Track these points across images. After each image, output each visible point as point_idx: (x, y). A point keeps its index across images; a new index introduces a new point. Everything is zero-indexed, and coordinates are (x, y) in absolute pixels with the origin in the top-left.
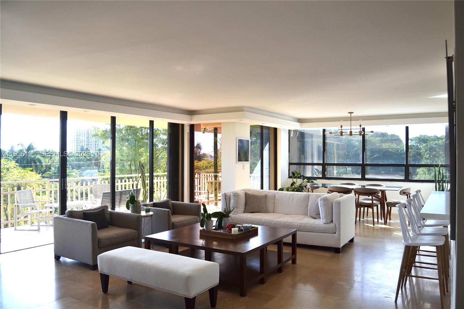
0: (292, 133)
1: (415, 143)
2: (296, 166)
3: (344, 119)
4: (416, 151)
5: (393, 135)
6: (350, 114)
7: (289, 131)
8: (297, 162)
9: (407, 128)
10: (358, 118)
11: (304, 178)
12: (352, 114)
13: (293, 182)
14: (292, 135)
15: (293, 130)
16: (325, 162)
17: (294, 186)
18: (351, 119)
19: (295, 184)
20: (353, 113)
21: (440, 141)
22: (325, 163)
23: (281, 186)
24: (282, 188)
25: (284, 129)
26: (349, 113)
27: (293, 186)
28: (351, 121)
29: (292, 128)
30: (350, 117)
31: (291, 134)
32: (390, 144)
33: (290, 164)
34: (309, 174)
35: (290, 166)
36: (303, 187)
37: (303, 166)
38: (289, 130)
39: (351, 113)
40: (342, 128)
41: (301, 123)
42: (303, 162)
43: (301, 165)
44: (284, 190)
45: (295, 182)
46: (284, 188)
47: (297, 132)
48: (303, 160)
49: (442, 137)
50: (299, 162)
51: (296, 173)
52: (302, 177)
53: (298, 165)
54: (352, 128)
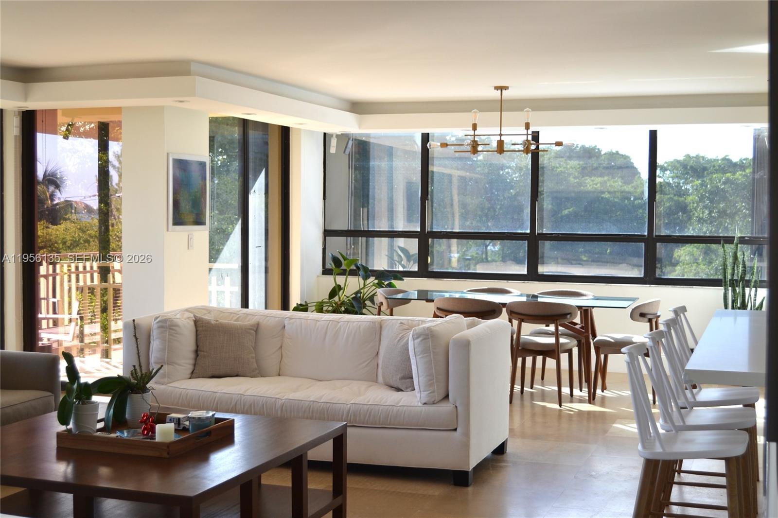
0: (334, 142)
1: (673, 178)
3: (483, 105)
4: (676, 198)
5: (614, 153)
6: (499, 91)
7: (326, 137)
8: (346, 229)
9: (653, 135)
10: (520, 105)
11: (368, 273)
12: (503, 91)
13: (334, 285)
14: (333, 150)
15: (337, 136)
16: (428, 229)
17: (337, 297)
18: (501, 106)
19: (342, 291)
20: (506, 88)
21: (739, 174)
22: (428, 232)
23: (301, 297)
24: (304, 304)
25: (311, 133)
26: (497, 88)
27: (336, 299)
28: (501, 111)
29: (335, 129)
30: (498, 101)
31: (332, 145)
32: (606, 178)
33: (327, 233)
34: (381, 263)
35: (327, 238)
36: (365, 300)
38: (325, 134)
39: (501, 88)
40: (476, 131)
41: (360, 114)
42: (363, 228)
43: (359, 237)
44: (309, 308)
45: (342, 286)
46: (309, 305)
47: (349, 139)
48: (366, 222)
49: (744, 162)
50: (352, 229)
51: (345, 260)
52: (362, 270)
53: (350, 237)
54: (503, 133)
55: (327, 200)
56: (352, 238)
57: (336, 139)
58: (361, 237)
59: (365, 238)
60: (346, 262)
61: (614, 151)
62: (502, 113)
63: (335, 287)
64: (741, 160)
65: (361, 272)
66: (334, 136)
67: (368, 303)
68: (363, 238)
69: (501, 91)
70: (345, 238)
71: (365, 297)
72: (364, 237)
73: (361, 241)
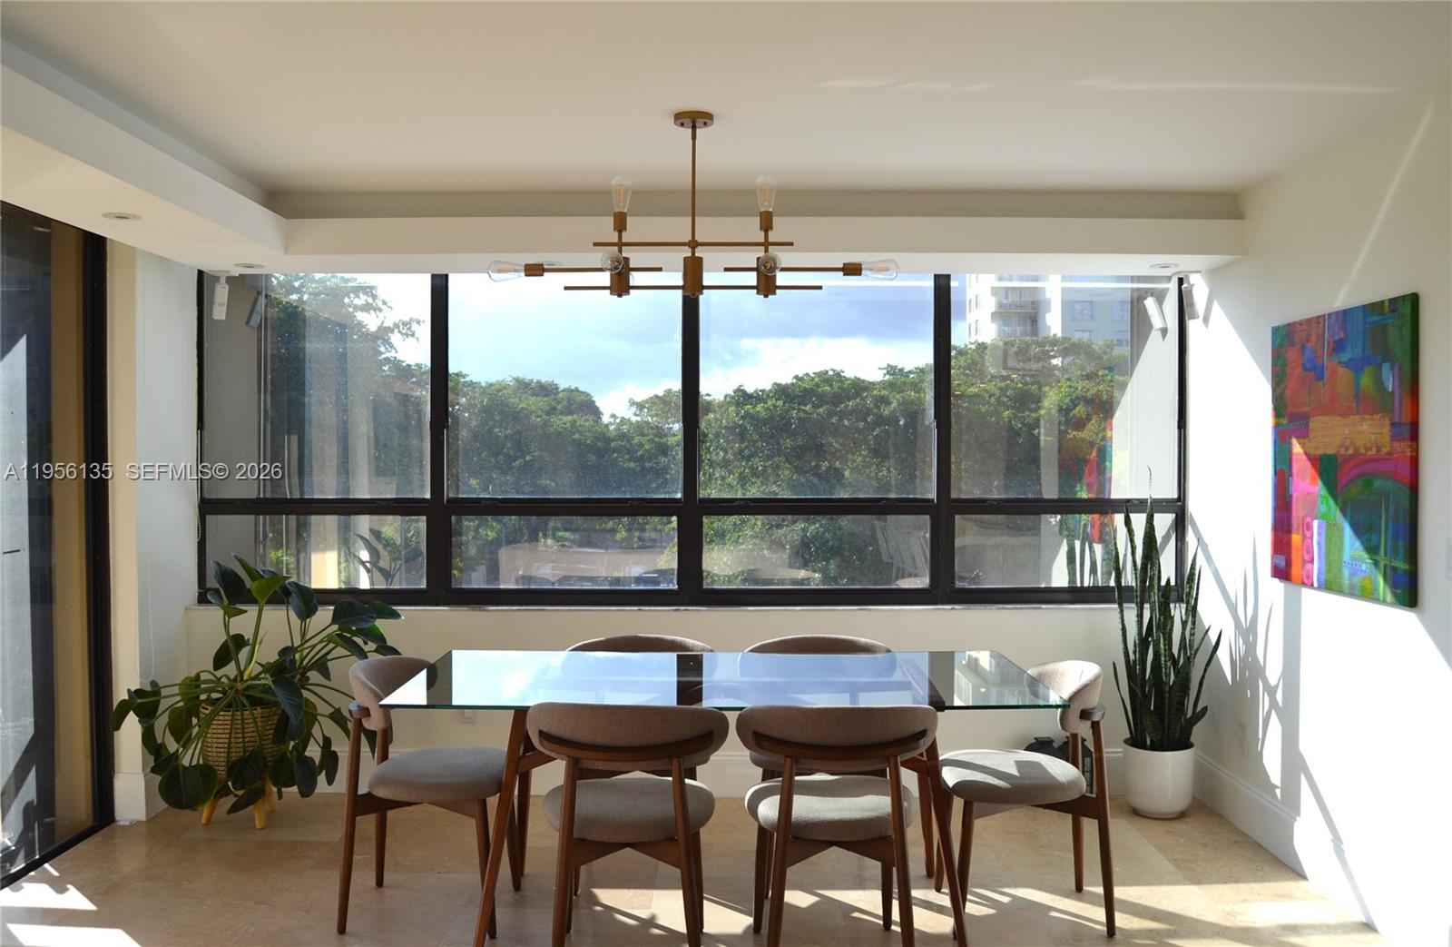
0: (221, 294)
1: (652, 416)
2: (252, 517)
5: (573, 391)
7: (203, 281)
8: (254, 496)
11: (310, 600)
13: (225, 638)
14: (219, 312)
15: (230, 280)
17: (233, 663)
19: (245, 652)
21: (759, 407)
22: (449, 500)
23: (144, 672)
24: (148, 688)
25: (165, 264)
27: (230, 670)
29: (226, 258)
31: (212, 303)
32: (575, 417)
33: (208, 507)
34: (325, 571)
35: (208, 517)
36: (307, 669)
37: (293, 518)
38: (201, 273)
39: (693, 120)
41: (287, 217)
42: (291, 493)
43: (282, 514)
44: (162, 701)
45: (248, 635)
46: (164, 692)
47: (259, 293)
48: (296, 481)
49: (760, 393)
50: (269, 495)
51: (253, 579)
52: (294, 595)
53: (264, 514)
54: (699, 238)
55: (205, 432)
56: (268, 517)
57: (227, 287)
58: (287, 514)
59: (294, 516)
60: (256, 583)
61: (573, 388)
63: (226, 641)
64: (756, 391)
65: (294, 599)
66: (223, 280)
67: (314, 676)
68: (290, 517)
69: (694, 128)
70: (253, 516)
71: (305, 663)
72: (292, 514)
73: (287, 523)
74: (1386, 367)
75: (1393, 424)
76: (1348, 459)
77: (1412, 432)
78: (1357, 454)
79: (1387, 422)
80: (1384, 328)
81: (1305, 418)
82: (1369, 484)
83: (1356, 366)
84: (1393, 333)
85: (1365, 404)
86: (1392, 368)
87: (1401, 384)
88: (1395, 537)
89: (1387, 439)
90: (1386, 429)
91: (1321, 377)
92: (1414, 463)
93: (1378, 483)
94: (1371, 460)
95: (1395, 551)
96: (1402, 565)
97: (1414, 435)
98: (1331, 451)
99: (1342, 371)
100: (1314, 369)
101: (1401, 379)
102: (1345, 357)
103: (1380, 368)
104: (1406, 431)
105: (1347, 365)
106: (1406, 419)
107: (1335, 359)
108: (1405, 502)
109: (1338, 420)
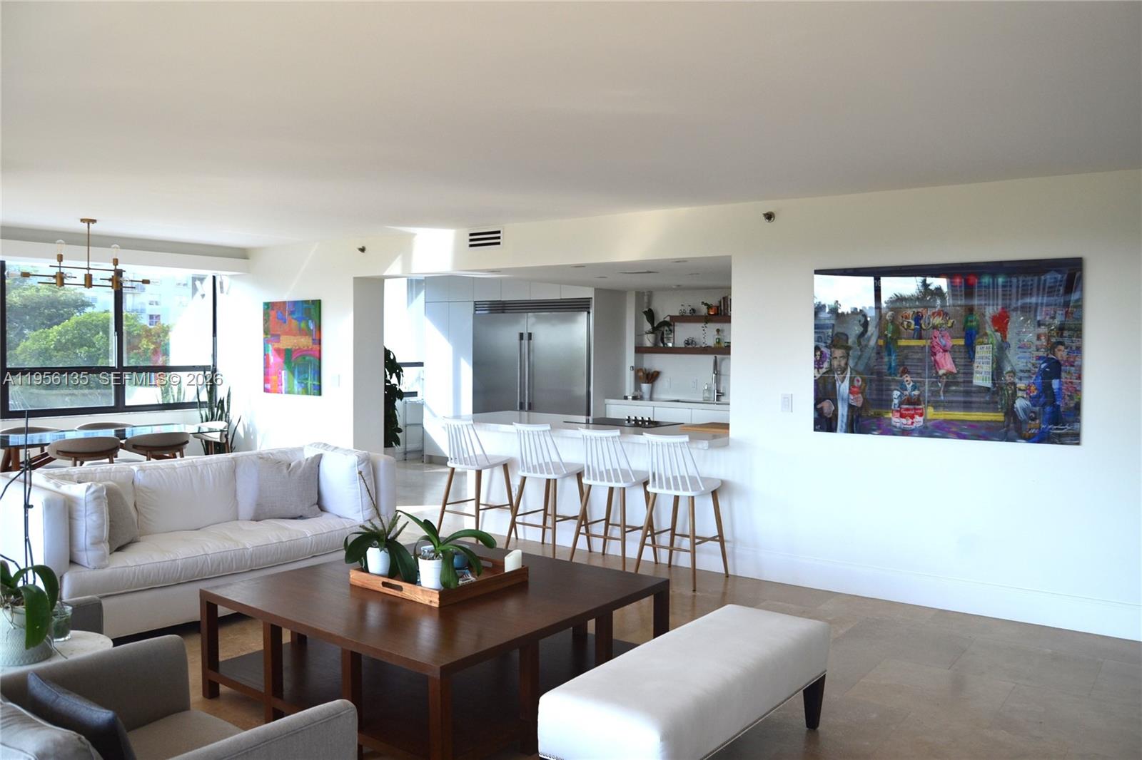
6: (86, 224)
12: (91, 224)
18: (89, 241)
20: (94, 221)
26: (82, 220)
28: (88, 246)
30: (85, 234)
39: (88, 221)
40: (62, 263)
54: (90, 267)
62: (90, 248)
69: (89, 224)
74: (310, 321)
75: (313, 340)
76: (296, 350)
77: (319, 342)
78: (299, 349)
79: (311, 338)
80: (310, 309)
81: (279, 336)
82: (304, 358)
83: (299, 320)
84: (312, 311)
85: (303, 332)
86: (312, 322)
87: (316, 328)
88: (314, 374)
89: (311, 344)
90: (311, 341)
91: (285, 322)
92: (320, 351)
93: (307, 358)
94: (306, 351)
95: (314, 380)
96: (317, 383)
97: (320, 344)
98: (289, 347)
99: (293, 321)
100: (282, 319)
101: (316, 326)
102: (295, 317)
103: (308, 322)
104: (317, 341)
105: (295, 319)
106: (317, 338)
107: (291, 317)
108: (318, 364)
109: (292, 337)
